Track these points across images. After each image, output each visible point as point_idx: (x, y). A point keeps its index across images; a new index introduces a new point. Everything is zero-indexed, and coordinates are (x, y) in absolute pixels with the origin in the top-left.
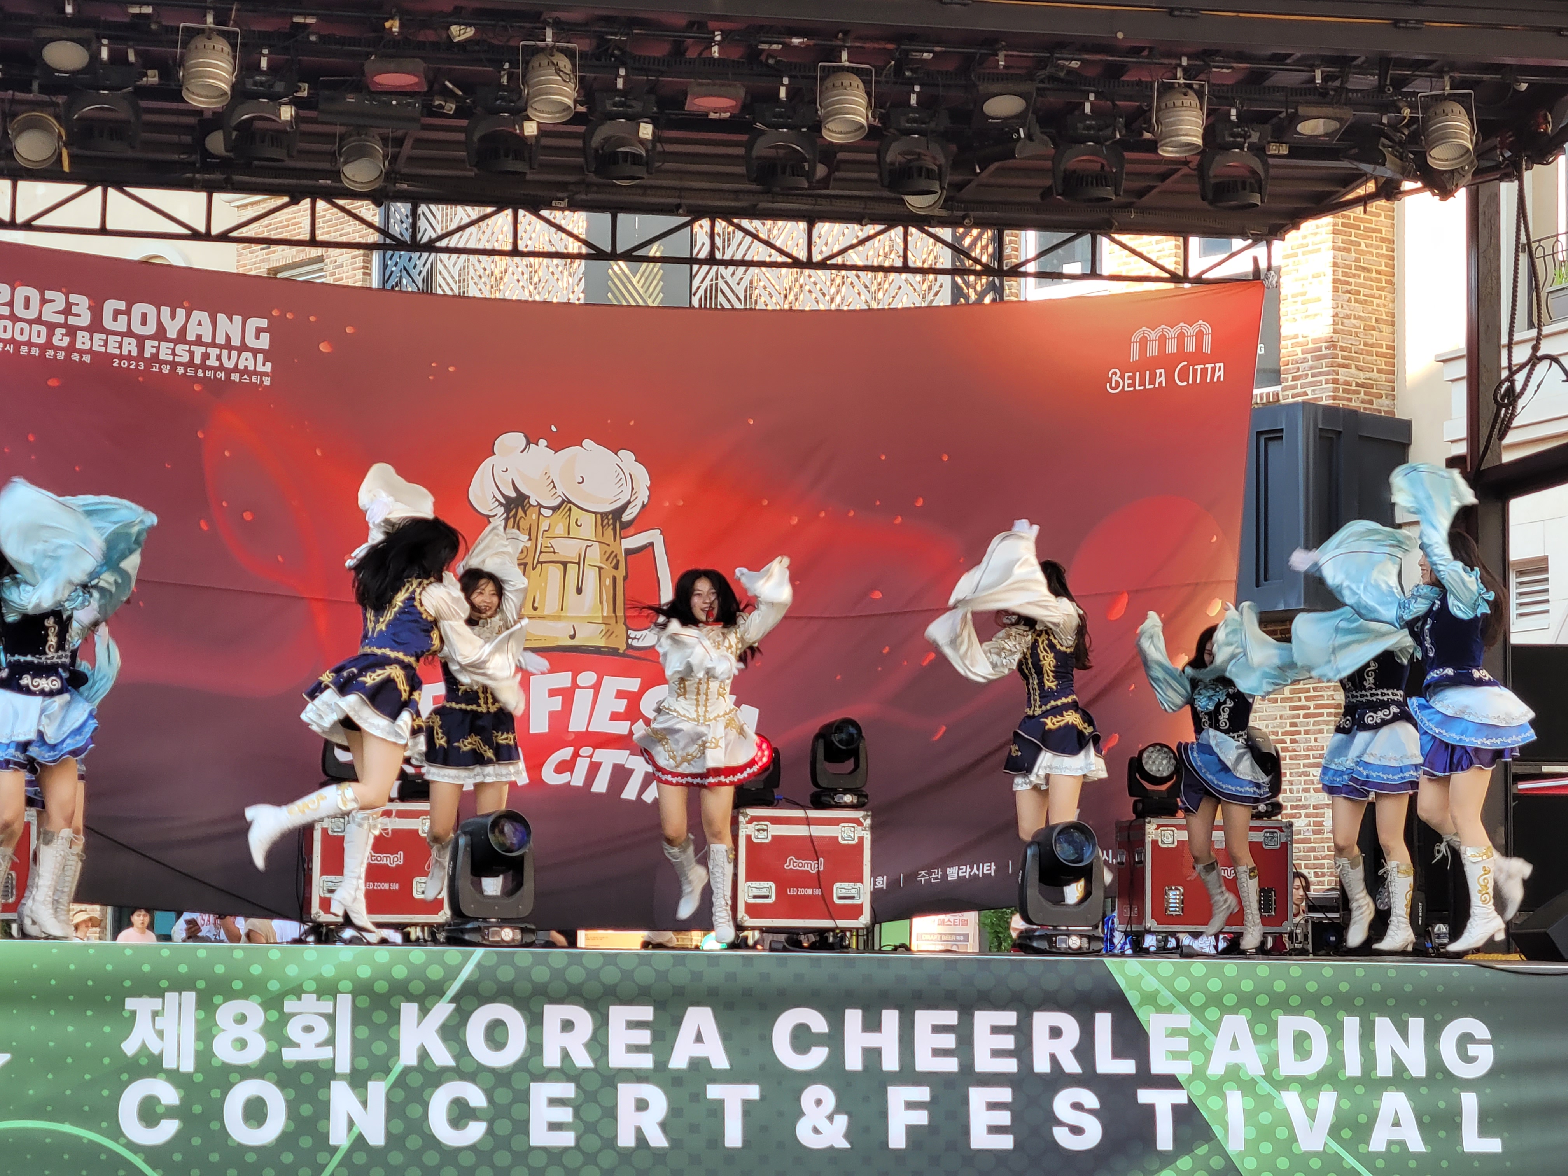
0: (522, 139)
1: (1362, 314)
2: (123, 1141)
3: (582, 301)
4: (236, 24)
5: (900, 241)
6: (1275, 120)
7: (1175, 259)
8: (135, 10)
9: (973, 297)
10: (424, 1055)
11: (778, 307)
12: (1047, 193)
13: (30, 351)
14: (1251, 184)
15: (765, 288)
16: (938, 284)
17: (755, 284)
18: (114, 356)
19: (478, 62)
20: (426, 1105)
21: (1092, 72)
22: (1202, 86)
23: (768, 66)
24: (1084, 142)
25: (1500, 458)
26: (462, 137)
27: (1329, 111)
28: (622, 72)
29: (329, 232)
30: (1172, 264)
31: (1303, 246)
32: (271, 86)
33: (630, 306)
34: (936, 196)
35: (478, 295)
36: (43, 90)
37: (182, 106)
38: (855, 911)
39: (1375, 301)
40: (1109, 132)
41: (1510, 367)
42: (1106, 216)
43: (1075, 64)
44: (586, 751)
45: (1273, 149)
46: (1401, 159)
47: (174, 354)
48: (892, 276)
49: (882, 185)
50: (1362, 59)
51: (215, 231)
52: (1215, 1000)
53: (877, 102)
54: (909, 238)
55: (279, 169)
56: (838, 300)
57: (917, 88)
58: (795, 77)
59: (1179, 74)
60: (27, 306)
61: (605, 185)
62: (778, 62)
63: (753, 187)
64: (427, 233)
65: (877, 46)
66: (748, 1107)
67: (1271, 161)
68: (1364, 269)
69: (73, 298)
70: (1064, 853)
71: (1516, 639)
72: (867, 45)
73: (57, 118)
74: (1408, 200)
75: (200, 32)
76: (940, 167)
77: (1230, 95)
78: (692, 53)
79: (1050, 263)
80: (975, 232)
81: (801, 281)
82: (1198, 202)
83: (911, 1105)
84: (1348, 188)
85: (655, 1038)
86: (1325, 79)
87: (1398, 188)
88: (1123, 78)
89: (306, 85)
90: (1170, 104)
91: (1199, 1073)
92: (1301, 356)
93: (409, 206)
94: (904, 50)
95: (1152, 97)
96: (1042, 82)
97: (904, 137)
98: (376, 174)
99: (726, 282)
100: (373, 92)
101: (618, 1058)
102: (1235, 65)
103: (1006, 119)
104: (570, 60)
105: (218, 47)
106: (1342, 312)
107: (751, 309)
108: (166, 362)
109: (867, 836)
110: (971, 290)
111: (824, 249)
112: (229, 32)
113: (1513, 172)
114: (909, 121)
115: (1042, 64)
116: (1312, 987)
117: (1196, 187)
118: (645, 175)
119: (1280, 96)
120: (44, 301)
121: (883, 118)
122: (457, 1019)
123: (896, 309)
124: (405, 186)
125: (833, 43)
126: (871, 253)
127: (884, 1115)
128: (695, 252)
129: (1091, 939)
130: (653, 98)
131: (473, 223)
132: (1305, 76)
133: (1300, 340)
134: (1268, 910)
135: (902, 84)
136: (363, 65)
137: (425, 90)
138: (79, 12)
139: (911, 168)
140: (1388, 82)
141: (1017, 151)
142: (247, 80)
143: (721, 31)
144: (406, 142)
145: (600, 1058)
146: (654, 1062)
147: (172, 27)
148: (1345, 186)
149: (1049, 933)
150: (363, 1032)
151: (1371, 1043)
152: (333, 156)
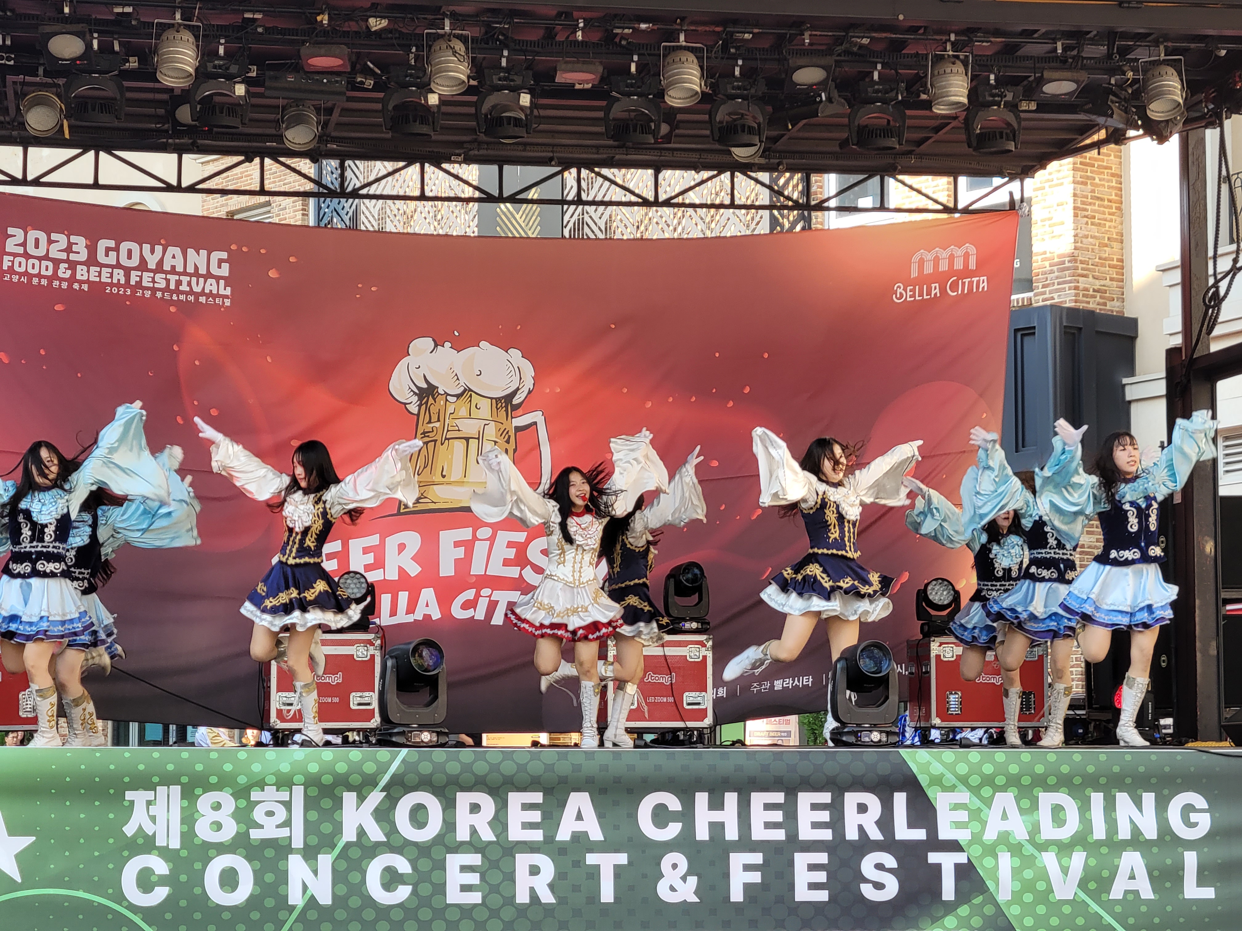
0: (427, 108)
1: (1097, 234)
2: (125, 903)
3: (476, 234)
4: (199, 19)
5: (728, 182)
6: (1025, 83)
7: (947, 193)
8: (118, 10)
9: (787, 225)
10: (361, 832)
11: (632, 237)
12: (844, 144)
13: (40, 280)
14: (1006, 134)
15: (621, 221)
16: (759, 216)
17: (613, 218)
18: (107, 284)
19: (391, 46)
20: (364, 873)
21: (879, 47)
22: (967, 57)
23: (621, 46)
24: (873, 103)
25: (1208, 348)
26: (379, 106)
27: (1068, 74)
28: (506, 53)
29: (274, 182)
30: (945, 198)
31: (1048, 181)
32: (228, 69)
33: (515, 237)
34: (756, 148)
35: (394, 230)
36: (46, 74)
38: (702, 714)
39: (1108, 224)
40: (893, 94)
41: (1215, 275)
42: (892, 161)
43: (865, 41)
44: (486, 592)
45: (1024, 106)
46: (1126, 112)
47: (154, 282)
48: (722, 211)
49: (713, 140)
50: (1095, 33)
51: (184, 184)
52: (988, 781)
53: (707, 73)
54: (736, 180)
55: (236, 134)
56: (679, 229)
57: (740, 62)
59: (949, 47)
60: (37, 246)
61: (494, 143)
62: (629, 43)
63: (611, 142)
64: (353, 183)
65: (707, 29)
66: (618, 870)
67: (1023, 115)
68: (1098, 198)
69: (73, 239)
70: (866, 666)
71: (1223, 492)
72: (699, 28)
73: (59, 96)
74: (1133, 144)
75: (170, 26)
76: (759, 125)
77: (989, 63)
78: (560, 38)
79: (847, 199)
80: (787, 175)
81: (650, 215)
82: (964, 149)
83: (747, 868)
84: (1084, 136)
85: (544, 817)
86: (1064, 49)
87: (1124, 135)
88: (904, 52)
89: (255, 67)
90: (942, 71)
91: (976, 838)
92: (1048, 268)
93: (338, 162)
94: (729, 31)
95: (927, 66)
96: (839, 55)
97: (730, 102)
98: (312, 137)
99: (591, 217)
100: (308, 72)
101: (516, 833)
102: (993, 39)
103: (811, 86)
104: (464, 44)
105: (185, 38)
106: (1081, 233)
107: (610, 239)
108: (148, 288)
109: (709, 655)
110: (785, 220)
111: (668, 189)
112: (193, 26)
113: (1215, 120)
114: (734, 88)
115: (839, 41)
116: (1065, 769)
117: (963, 137)
118: (526, 135)
119: (1028, 63)
120: (50, 242)
121: (713, 86)
122: (387, 804)
123: (725, 237)
124: (335, 146)
125: (672, 27)
126: (705, 192)
127: (726, 875)
128: (565, 193)
129: (888, 733)
130: (531, 73)
131: (389, 174)
132: (1049, 47)
133: (1048, 255)
134: (1029, 709)
135: (727, 58)
136: (299, 50)
137: (349, 70)
138: (75, 12)
139: (736, 126)
140: (1115, 51)
141: (819, 111)
142: (208, 64)
143: (584, 19)
144: (335, 111)
145: (501, 833)
146: (544, 836)
147: (148, 23)
148: (1082, 135)
149: (855, 729)
150: (313, 815)
151: (1113, 814)
152: (277, 123)
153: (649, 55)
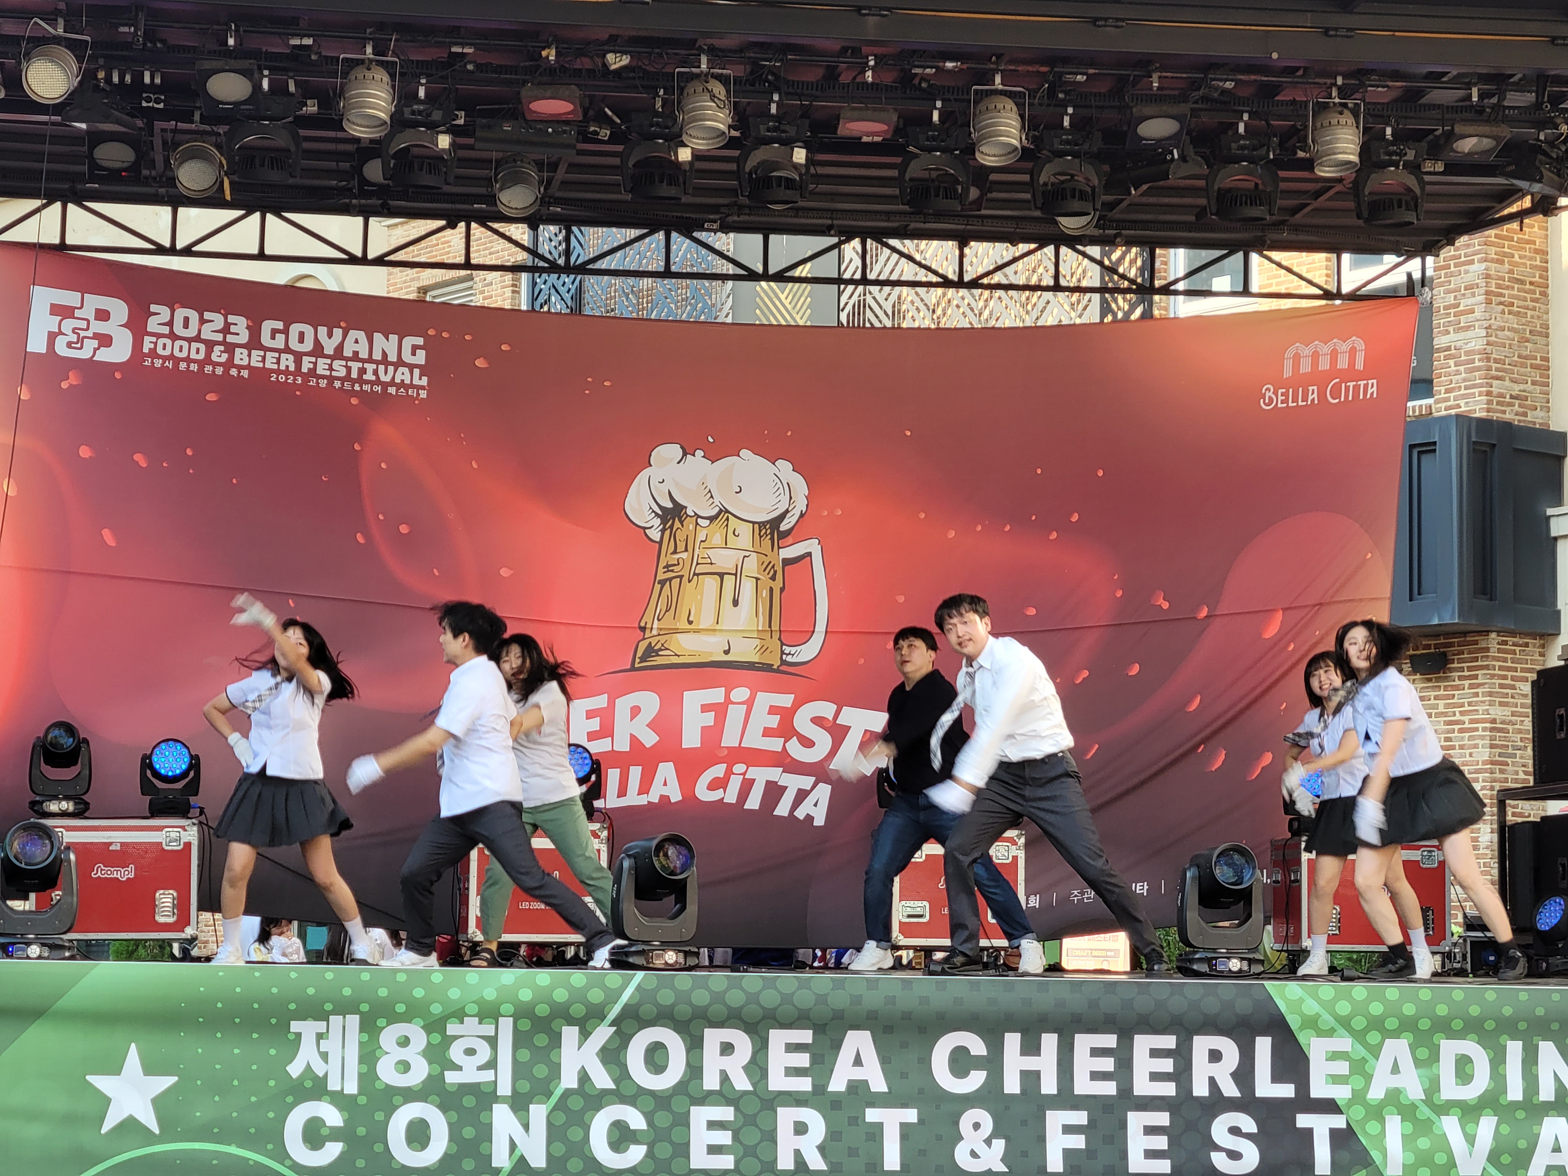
0: (677, 165)
1: (1516, 326)
2: (288, 1162)
3: (730, 321)
4: (395, 54)
5: (1051, 259)
6: (1431, 137)
7: (1328, 274)
8: (295, 42)
9: (1121, 314)
10: (584, 1077)
11: (926, 326)
12: (1201, 213)
13: (189, 367)
14: (1406, 201)
15: (913, 303)
16: (1086, 300)
17: (903, 301)
18: (273, 371)
19: (635, 88)
20: (586, 1130)
21: (1245, 92)
23: (920, 89)
24: (1238, 162)
26: (617, 162)
27: (1485, 129)
28: (776, 97)
29: (484, 256)
30: (1325, 279)
31: (1455, 258)
32: (429, 115)
33: (780, 325)
34: (1089, 218)
35: (625, 315)
36: (204, 120)
37: (340, 135)
39: (1530, 313)
40: (1263, 151)
42: (1260, 234)
43: (1229, 85)
44: (739, 768)
45: (1428, 166)
46: (1559, 176)
47: (331, 369)
49: (1035, 205)
50: (1520, 76)
51: (371, 255)
52: (1376, 1024)
53: (1030, 124)
54: (1061, 256)
55: (438, 194)
57: (1070, 110)
58: (949, 100)
59: (1334, 93)
60: (186, 325)
61: (760, 209)
62: (930, 86)
63: (906, 208)
64: (580, 256)
65: (1030, 68)
66: (906, 1130)
67: (1427, 178)
68: (1518, 281)
69: (232, 318)
70: (1223, 875)
72: (1019, 68)
73: (219, 147)
75: (360, 62)
77: (1385, 113)
78: (845, 78)
81: (950, 300)
82: (1352, 219)
83: (1068, 1129)
84: (1505, 204)
85: (813, 1062)
86: (1481, 96)
87: (1555, 203)
88: (1276, 98)
89: (463, 113)
90: (1326, 123)
91: (1359, 1097)
92: (1453, 368)
93: (563, 229)
94: (1057, 72)
95: (1307, 116)
96: (1196, 102)
97: (1057, 159)
98: (533, 199)
99: (874, 298)
100: (529, 120)
101: (778, 1081)
102: (1390, 84)
103: (1160, 140)
104: (724, 86)
105: (378, 77)
106: (1496, 324)
108: (323, 377)
109: (1021, 856)
110: (1119, 306)
111: (976, 268)
112: (388, 62)
114: (1062, 142)
115: (1195, 85)
116: (1474, 1010)
117: (1352, 205)
118: (800, 199)
119: (1434, 113)
120: (203, 321)
121: (1035, 140)
122: (618, 1042)
124: (559, 210)
125: (987, 67)
127: (1040, 1140)
129: (1251, 961)
130: (807, 122)
131: (626, 244)
132: (1461, 93)
133: (1453, 352)
135: (1054, 105)
136: (519, 93)
137: (581, 118)
138: (241, 44)
139: (1064, 189)
140: (1546, 99)
141: (1171, 172)
142: (405, 109)
143: (875, 56)
144: (560, 167)
145: (759, 1081)
146: (814, 1085)
147: (332, 58)
148: (1501, 202)
149: (1210, 955)
150: (525, 1055)
151: (1534, 1068)
152: (488, 182)
153: (956, 100)
